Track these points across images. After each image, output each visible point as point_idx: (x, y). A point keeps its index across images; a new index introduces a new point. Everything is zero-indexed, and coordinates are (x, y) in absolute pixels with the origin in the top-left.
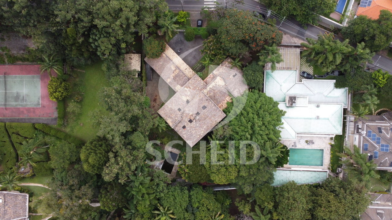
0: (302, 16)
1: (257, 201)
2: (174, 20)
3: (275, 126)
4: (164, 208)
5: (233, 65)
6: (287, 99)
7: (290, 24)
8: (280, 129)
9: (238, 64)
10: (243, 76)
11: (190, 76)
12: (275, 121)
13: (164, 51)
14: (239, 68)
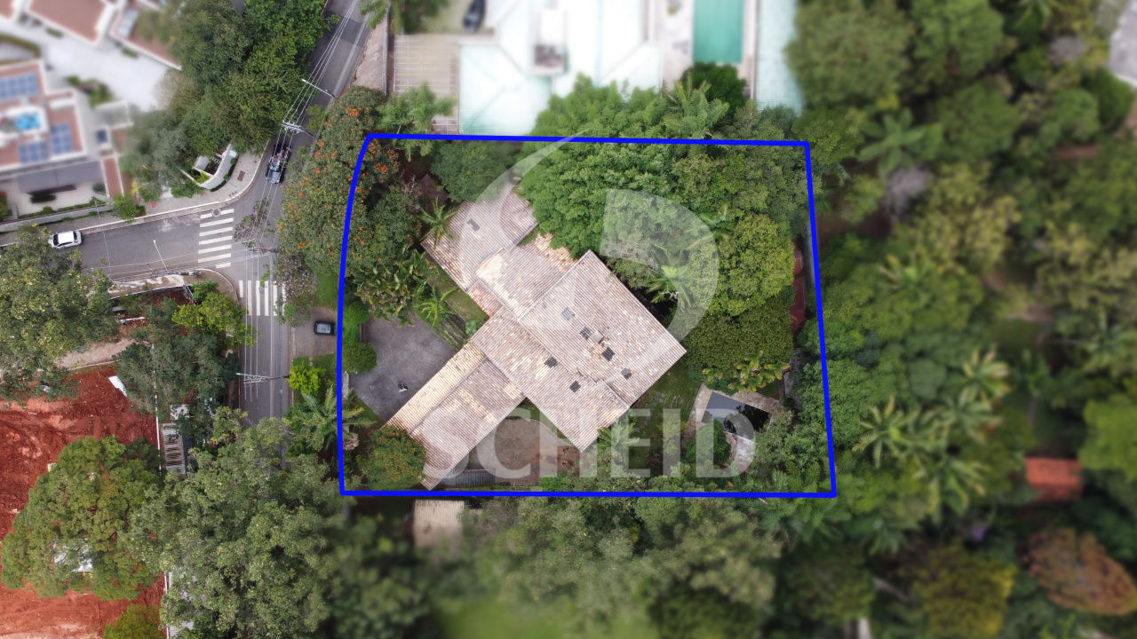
0: (301, 32)
1: (844, 156)
2: (311, 401)
3: (618, 106)
4: (867, 431)
5: (441, 229)
6: (543, 71)
7: (324, 65)
8: (630, 90)
9: (439, 216)
10: (474, 201)
11: (479, 357)
12: (605, 105)
13: (405, 431)
14: (453, 213)
